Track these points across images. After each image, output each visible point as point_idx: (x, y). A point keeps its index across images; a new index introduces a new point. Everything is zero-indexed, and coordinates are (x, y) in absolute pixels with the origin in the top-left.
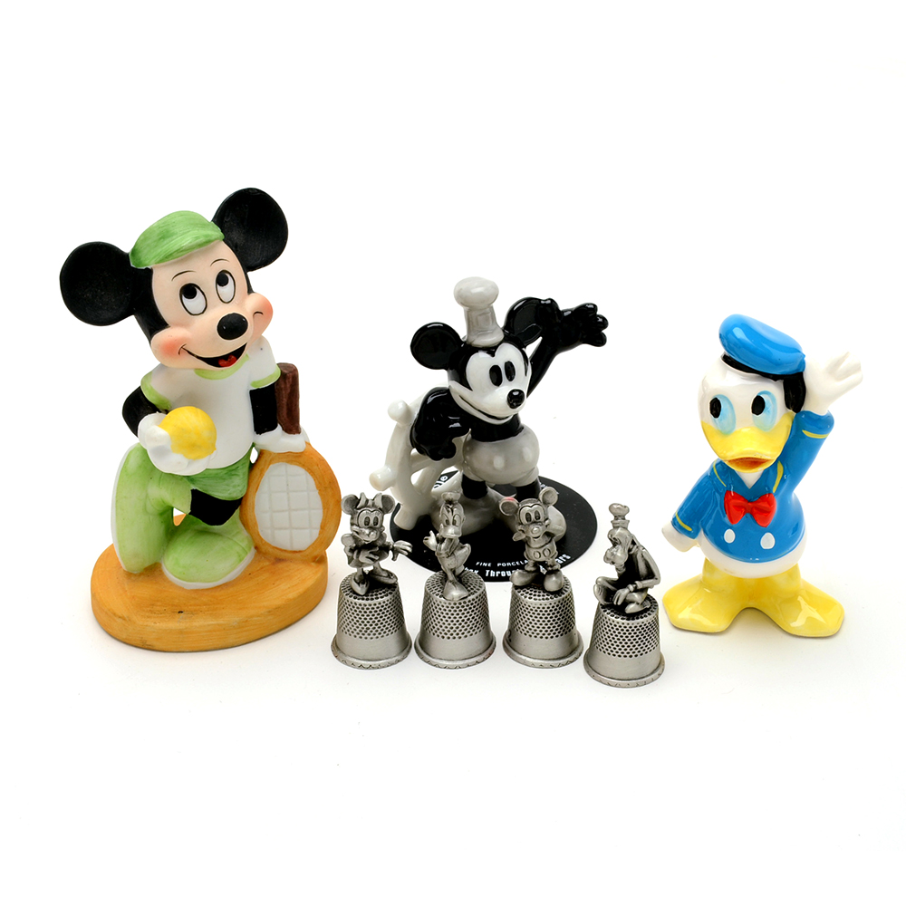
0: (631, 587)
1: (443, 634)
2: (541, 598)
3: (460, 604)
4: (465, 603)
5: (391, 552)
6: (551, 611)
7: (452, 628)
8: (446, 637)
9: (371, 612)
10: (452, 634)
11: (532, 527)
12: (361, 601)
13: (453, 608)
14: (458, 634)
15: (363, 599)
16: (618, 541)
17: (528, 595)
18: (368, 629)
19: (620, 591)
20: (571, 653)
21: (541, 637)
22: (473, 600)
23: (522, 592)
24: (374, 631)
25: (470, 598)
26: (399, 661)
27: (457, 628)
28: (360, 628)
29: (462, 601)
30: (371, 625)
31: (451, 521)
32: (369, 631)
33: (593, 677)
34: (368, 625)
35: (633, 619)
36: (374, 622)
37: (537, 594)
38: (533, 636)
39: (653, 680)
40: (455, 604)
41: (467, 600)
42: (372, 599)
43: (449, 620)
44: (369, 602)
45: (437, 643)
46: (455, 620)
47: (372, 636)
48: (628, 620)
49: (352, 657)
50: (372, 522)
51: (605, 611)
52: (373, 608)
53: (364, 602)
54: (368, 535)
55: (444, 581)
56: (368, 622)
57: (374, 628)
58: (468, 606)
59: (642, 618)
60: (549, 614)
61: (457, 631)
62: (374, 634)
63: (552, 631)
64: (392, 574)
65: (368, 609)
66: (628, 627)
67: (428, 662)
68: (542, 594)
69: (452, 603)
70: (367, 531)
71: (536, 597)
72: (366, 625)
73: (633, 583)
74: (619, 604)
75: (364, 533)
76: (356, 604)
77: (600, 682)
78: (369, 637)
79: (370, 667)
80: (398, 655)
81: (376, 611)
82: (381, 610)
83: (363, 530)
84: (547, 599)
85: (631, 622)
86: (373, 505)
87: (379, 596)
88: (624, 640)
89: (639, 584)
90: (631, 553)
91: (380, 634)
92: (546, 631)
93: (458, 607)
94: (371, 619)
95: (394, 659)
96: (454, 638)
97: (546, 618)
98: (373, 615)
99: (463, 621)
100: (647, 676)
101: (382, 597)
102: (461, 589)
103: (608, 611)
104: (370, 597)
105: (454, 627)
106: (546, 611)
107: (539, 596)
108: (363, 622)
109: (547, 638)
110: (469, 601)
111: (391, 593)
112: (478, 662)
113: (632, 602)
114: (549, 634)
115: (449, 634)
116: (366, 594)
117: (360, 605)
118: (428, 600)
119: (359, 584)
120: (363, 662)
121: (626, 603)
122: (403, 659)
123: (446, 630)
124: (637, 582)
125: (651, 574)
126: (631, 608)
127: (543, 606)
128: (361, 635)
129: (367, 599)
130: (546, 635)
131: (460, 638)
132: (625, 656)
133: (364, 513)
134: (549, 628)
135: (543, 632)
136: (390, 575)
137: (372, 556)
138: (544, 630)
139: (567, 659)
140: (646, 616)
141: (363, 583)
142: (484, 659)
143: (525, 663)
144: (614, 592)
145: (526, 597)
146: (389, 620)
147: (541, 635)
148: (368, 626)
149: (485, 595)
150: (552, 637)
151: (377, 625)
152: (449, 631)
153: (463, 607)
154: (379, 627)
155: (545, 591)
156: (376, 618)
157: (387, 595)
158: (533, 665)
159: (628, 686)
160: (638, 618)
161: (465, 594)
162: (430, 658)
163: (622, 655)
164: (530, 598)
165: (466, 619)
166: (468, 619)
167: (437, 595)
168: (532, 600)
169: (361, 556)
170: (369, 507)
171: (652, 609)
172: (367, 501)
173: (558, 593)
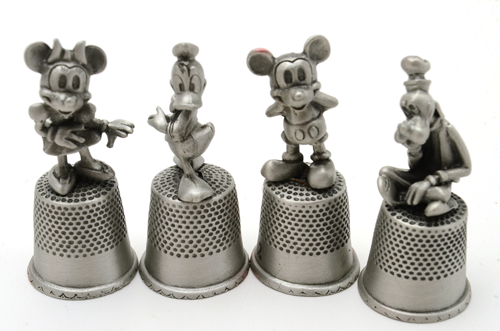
0: (433, 179)
1: (179, 252)
2: (304, 197)
3: (202, 207)
4: (209, 205)
5: (104, 135)
6: (318, 216)
7: (191, 242)
8: (183, 254)
9: (74, 219)
10: (191, 251)
11: (292, 91)
12: (60, 203)
13: (192, 213)
14: (200, 251)
15: (63, 200)
16: (415, 111)
17: (286, 194)
18: (71, 243)
19: (416, 185)
20: (344, 276)
21: (304, 254)
22: (220, 201)
23: (277, 190)
24: (80, 247)
25: (216, 199)
26: (117, 289)
27: (199, 241)
28: (60, 242)
29: (205, 204)
30: (76, 238)
31: (187, 86)
32: (72, 247)
33: (375, 308)
34: (71, 237)
35: (436, 225)
36: (79, 233)
37: (299, 192)
38: (292, 251)
39: (459, 312)
40: (195, 208)
41: (211, 202)
42: (77, 201)
43: (187, 231)
44: (73, 204)
45: (170, 264)
46: (195, 231)
47: (77, 253)
48: (429, 225)
49: (51, 282)
50: (70, 83)
51: (393, 214)
52: (78, 214)
53: (66, 204)
54: (63, 102)
55: (177, 177)
56: (71, 233)
57: (80, 242)
58: (213, 209)
59: (448, 223)
60: (314, 221)
61: (199, 246)
62: (81, 251)
63: (318, 244)
64: (107, 167)
65: (70, 214)
66: (429, 235)
67: (159, 291)
68: (305, 192)
69: (191, 206)
70: (62, 96)
71: (298, 197)
72: (68, 238)
73: (433, 173)
74: (415, 202)
75: (57, 99)
76: (53, 206)
77: (386, 315)
78: (73, 255)
79: (75, 297)
80: (116, 280)
81: (82, 218)
82: (89, 217)
83: (57, 94)
84: (313, 199)
85: (433, 229)
86: (74, 59)
87: (87, 196)
88: (422, 255)
89: (444, 175)
90: (434, 128)
91: (88, 250)
92: (311, 245)
93: (199, 212)
94: (75, 229)
95: (109, 286)
96: (195, 256)
97: (311, 226)
98: (78, 224)
99: (207, 231)
100: (452, 306)
101: (91, 199)
102: (203, 187)
103: (398, 214)
104: (73, 198)
105: (195, 240)
106: (311, 216)
107: (301, 195)
108: (64, 233)
109: (311, 254)
110: (215, 203)
111: (104, 193)
112: (228, 289)
113: (434, 200)
114: (315, 249)
115: (187, 251)
116: (69, 194)
117: (59, 208)
118: (156, 204)
119: (59, 179)
120: (66, 290)
121: (425, 202)
122: (124, 286)
123: (183, 245)
124: (440, 172)
125: (458, 161)
126: (434, 209)
127: (307, 208)
128: (61, 252)
129: (70, 201)
130: (311, 251)
131: (203, 255)
132: (423, 279)
133: (59, 69)
134: (315, 240)
135: (307, 246)
136: (104, 167)
137: (75, 138)
138: (307, 243)
139: (339, 285)
140: (453, 221)
141: (65, 178)
142: (237, 284)
143: (279, 289)
144: (406, 188)
145: (282, 196)
146: (103, 231)
147: (303, 250)
148: (71, 239)
149: (235, 195)
150: (318, 254)
151: (83, 237)
152: (187, 247)
153: (206, 211)
154: (88, 241)
155: (309, 187)
156: (83, 228)
157: (99, 196)
158: (291, 292)
159: (427, 321)
160: (442, 224)
161: (208, 192)
162: (162, 286)
163: (419, 277)
164: (289, 198)
165: (210, 229)
166: (214, 229)
167: (169, 196)
168: (292, 200)
169: (58, 136)
170: (67, 61)
171: (460, 211)
172: (63, 52)
173: (327, 190)
